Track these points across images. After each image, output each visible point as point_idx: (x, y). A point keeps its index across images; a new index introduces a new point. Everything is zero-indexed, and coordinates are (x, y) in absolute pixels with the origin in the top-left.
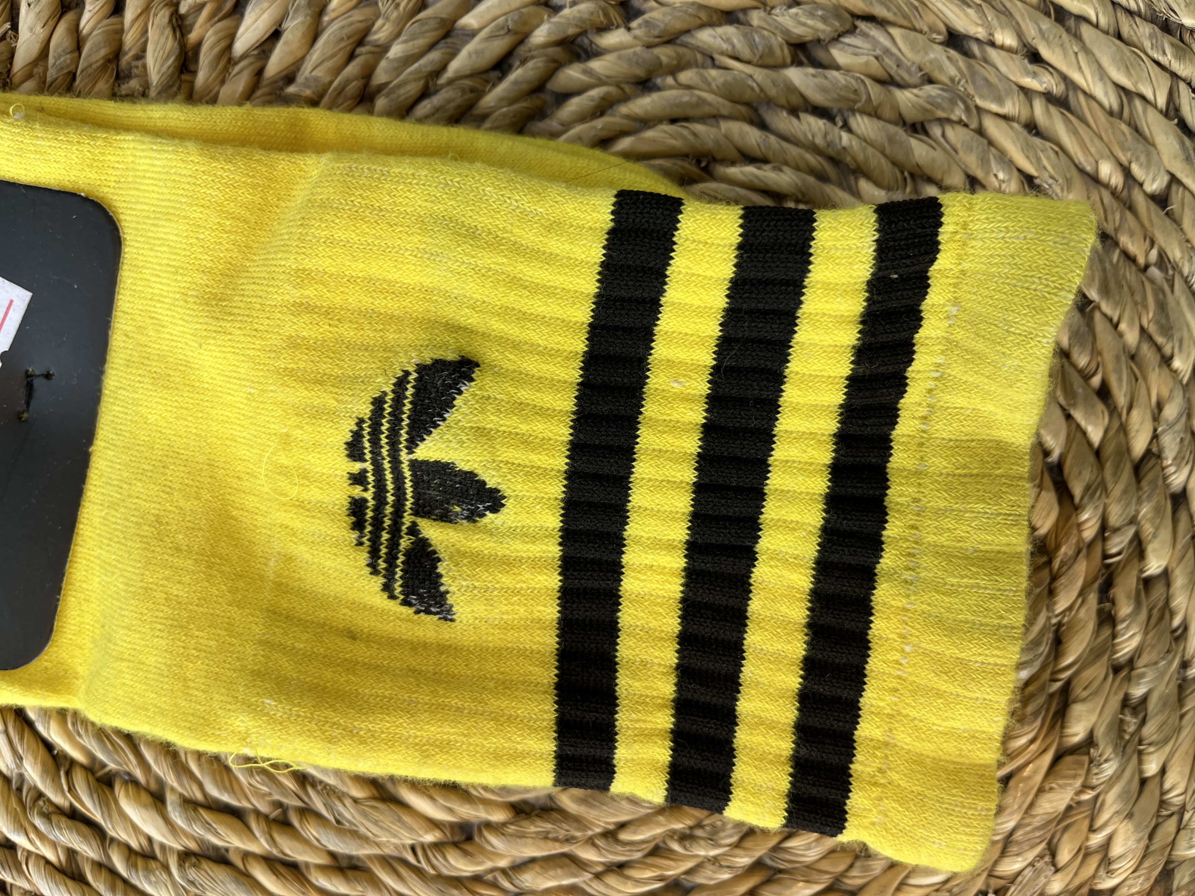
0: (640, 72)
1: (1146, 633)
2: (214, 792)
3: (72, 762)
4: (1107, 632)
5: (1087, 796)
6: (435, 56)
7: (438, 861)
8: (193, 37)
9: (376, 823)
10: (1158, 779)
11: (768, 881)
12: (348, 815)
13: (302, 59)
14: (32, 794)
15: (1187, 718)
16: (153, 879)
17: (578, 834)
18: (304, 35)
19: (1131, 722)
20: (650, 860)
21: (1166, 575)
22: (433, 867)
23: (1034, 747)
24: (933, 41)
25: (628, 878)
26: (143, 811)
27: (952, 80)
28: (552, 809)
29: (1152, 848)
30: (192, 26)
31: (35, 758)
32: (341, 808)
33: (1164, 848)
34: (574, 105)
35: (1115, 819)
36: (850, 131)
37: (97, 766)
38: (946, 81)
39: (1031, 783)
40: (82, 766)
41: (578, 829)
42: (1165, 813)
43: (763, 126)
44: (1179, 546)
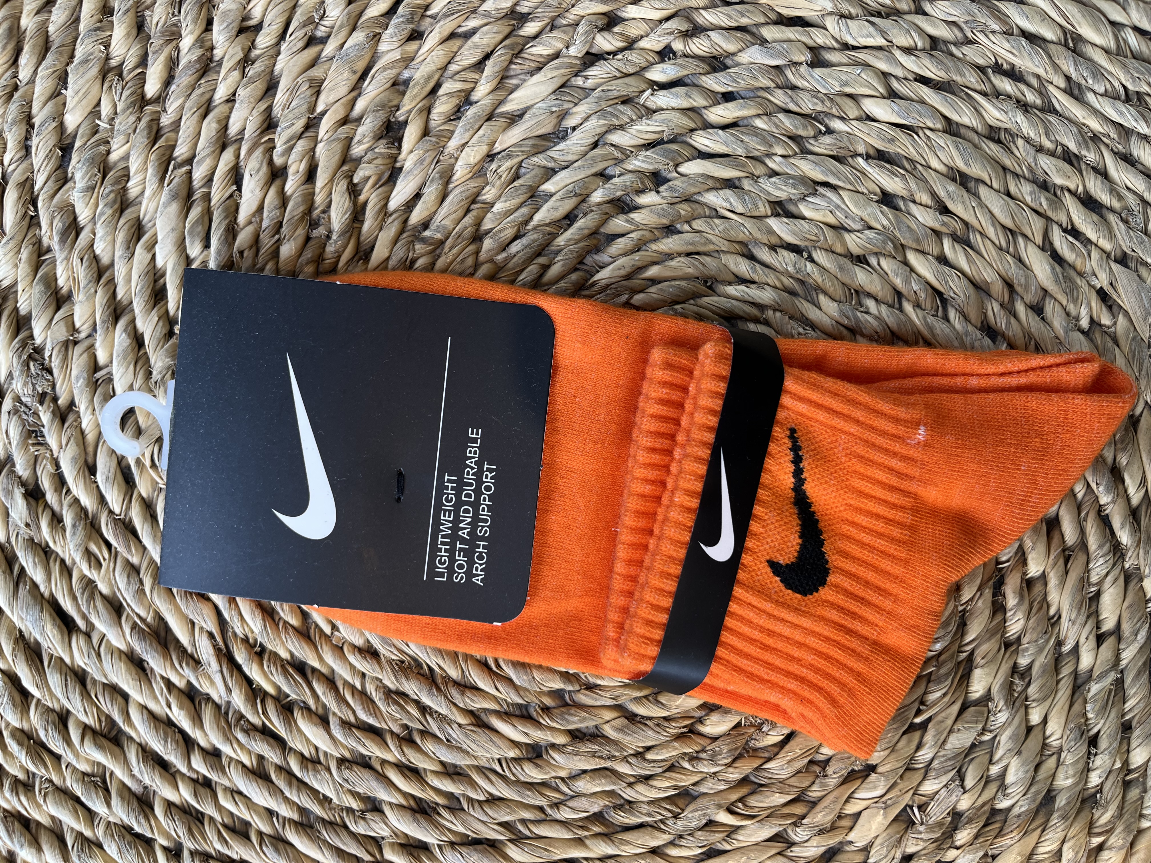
0: (665, 221)
1: (1028, 618)
2: (363, 716)
3: (266, 693)
4: (999, 618)
5: (987, 737)
6: (524, 210)
7: (517, 770)
8: (362, 198)
9: (474, 741)
10: (1041, 726)
11: (753, 793)
12: (454, 736)
13: (435, 212)
14: (237, 715)
15: (1062, 682)
16: (319, 777)
17: (617, 754)
18: (437, 198)
19: (1019, 684)
20: (667, 774)
21: (1043, 577)
22: (514, 775)
23: (946, 699)
24: (871, 200)
25: (652, 786)
26: (315, 728)
27: (884, 227)
28: (598, 736)
29: (1037, 779)
30: (361, 190)
31: (241, 690)
32: (450, 731)
33: (1047, 778)
34: (619, 245)
35: (1007, 755)
36: (812, 260)
37: (282, 697)
38: (880, 228)
39: (943, 725)
40: (272, 696)
41: (617, 750)
42: (1048, 753)
43: (751, 257)
44: (1052, 557)
